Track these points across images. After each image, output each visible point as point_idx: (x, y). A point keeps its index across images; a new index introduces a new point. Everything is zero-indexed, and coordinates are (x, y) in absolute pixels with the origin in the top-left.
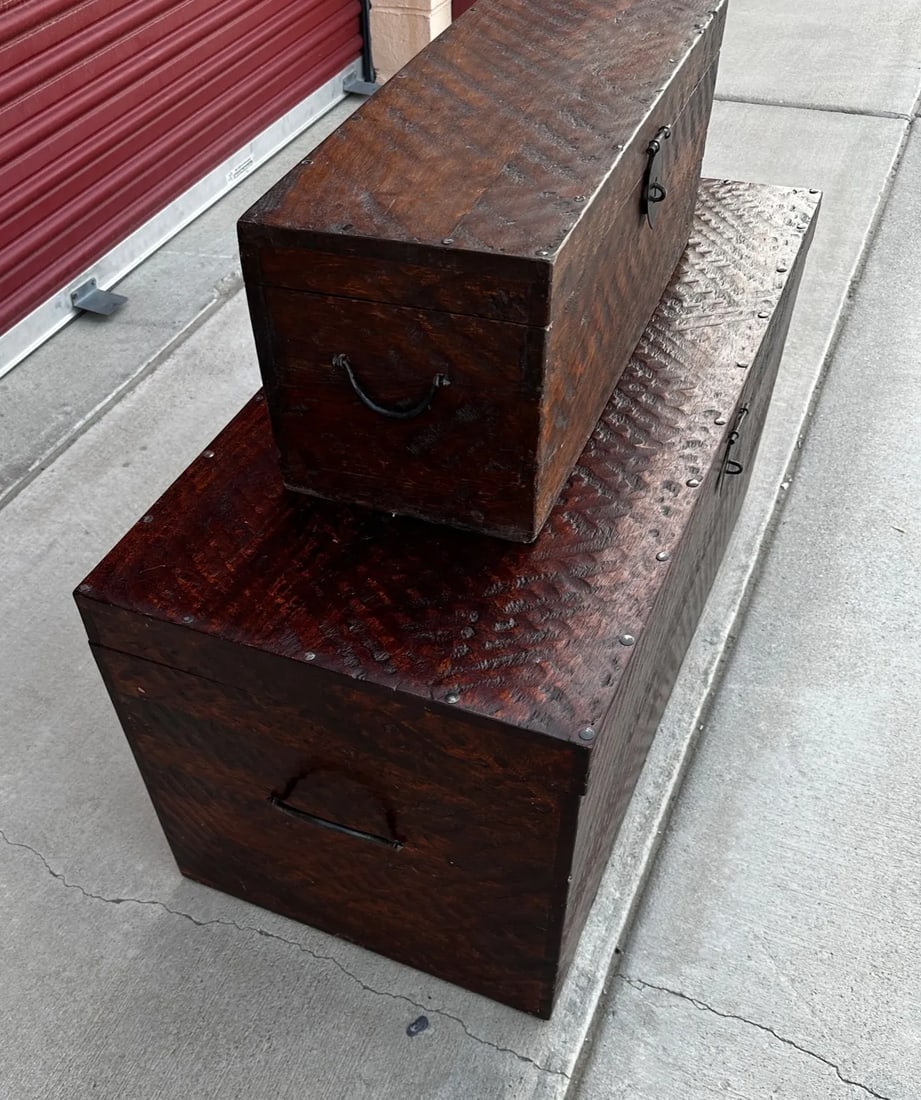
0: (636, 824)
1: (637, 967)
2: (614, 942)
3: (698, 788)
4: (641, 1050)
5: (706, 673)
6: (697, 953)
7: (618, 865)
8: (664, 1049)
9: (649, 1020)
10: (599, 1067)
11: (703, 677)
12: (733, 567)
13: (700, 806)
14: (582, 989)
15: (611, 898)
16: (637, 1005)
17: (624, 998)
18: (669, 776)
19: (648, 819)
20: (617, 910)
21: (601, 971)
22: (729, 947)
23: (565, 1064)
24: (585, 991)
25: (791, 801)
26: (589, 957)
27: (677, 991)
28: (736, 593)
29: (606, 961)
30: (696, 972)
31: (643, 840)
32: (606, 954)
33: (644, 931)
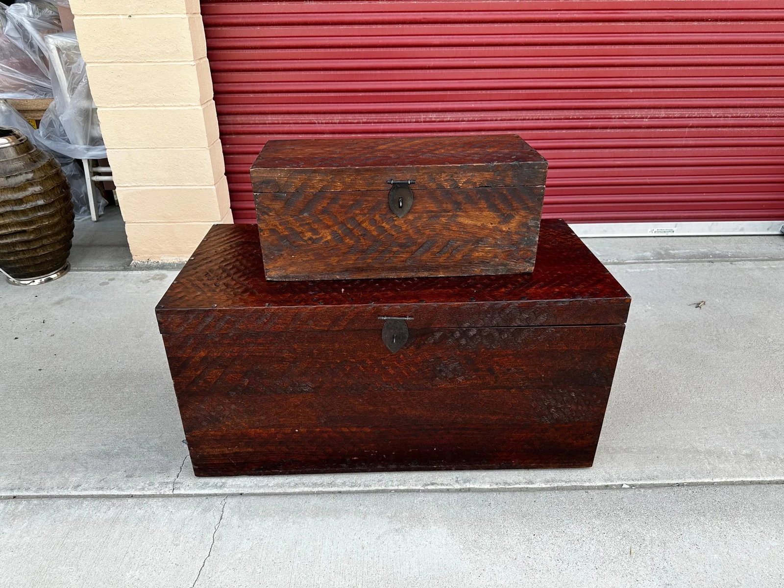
0: (316, 481)
1: (232, 502)
2: (245, 491)
3: (348, 498)
4: (189, 512)
5: (433, 484)
6: (246, 519)
7: (287, 481)
8: (192, 519)
9: (206, 510)
10: (179, 500)
11: (429, 483)
12: (527, 477)
13: (336, 502)
14: (216, 485)
15: (268, 483)
16: (212, 505)
17: (215, 500)
18: (352, 486)
19: (322, 485)
20: (262, 487)
21: (228, 490)
22: (252, 530)
23: (179, 488)
24: (216, 486)
25: (356, 537)
26: (234, 484)
27: (223, 517)
28: (505, 483)
29: (234, 490)
30: (235, 520)
31: (307, 486)
32: (237, 489)
33: (253, 498)
